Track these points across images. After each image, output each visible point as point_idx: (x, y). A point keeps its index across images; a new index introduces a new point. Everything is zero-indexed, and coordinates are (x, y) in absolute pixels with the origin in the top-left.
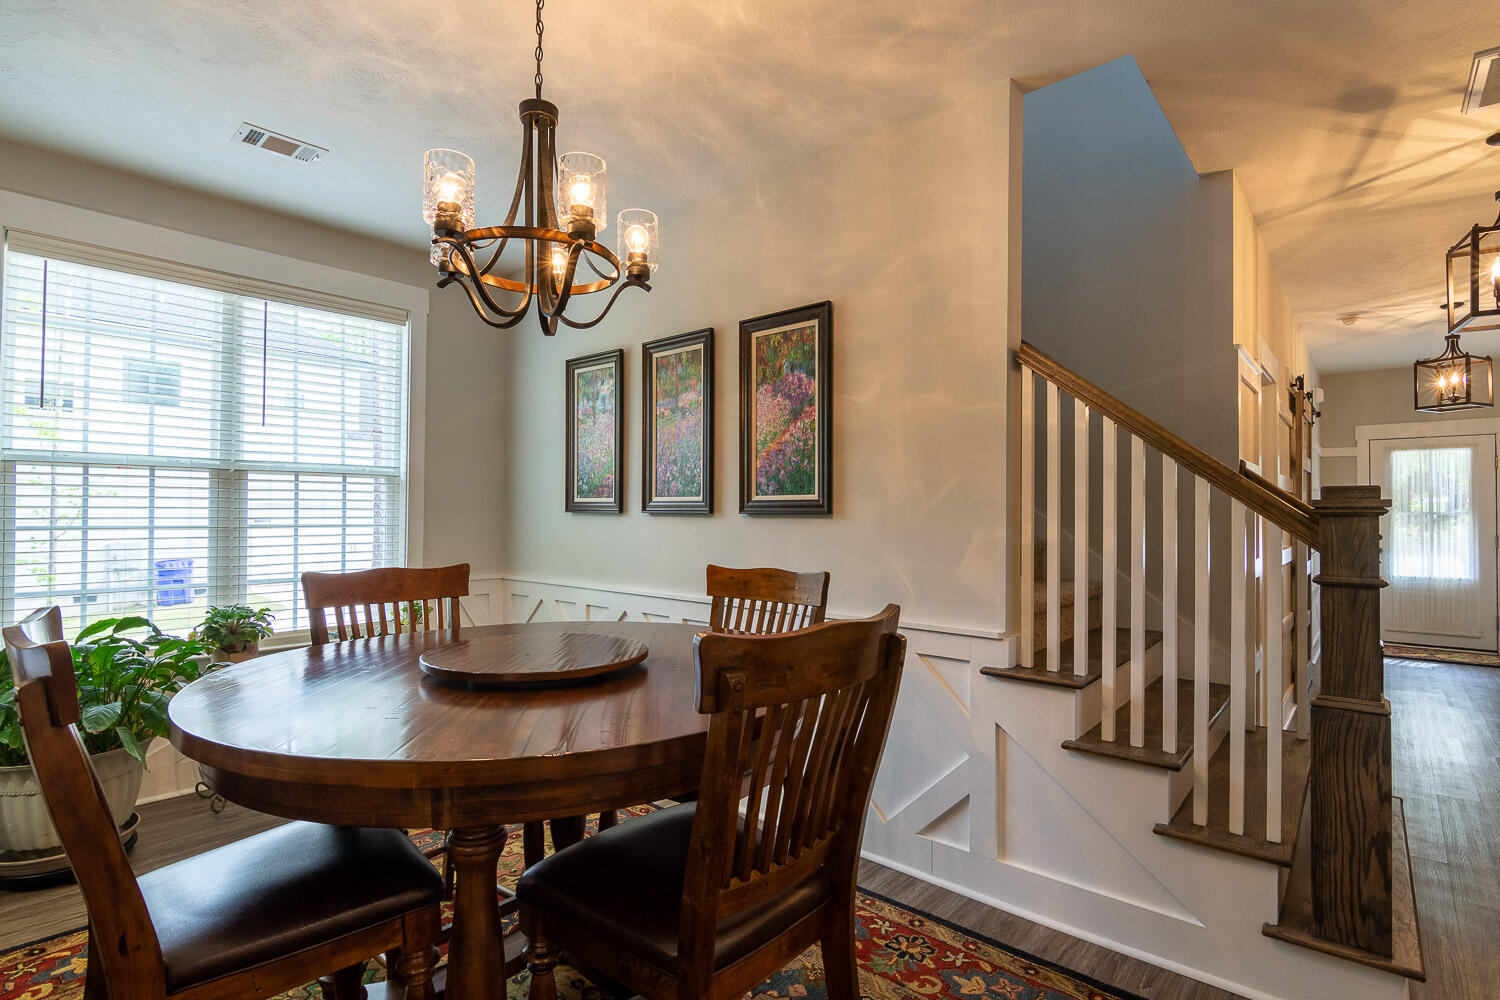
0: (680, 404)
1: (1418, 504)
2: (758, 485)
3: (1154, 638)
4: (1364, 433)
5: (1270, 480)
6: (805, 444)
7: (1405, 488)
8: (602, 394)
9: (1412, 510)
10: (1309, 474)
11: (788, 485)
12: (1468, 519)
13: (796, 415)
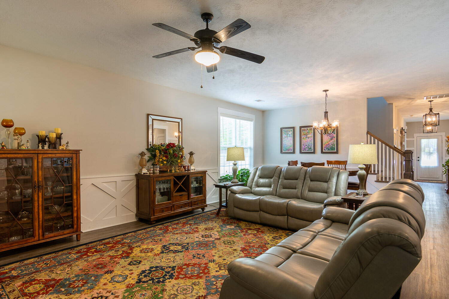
0: (308, 137)
1: (427, 150)
2: (324, 149)
3: (382, 171)
4: (416, 135)
5: (397, 148)
6: (333, 143)
7: (424, 148)
8: (289, 134)
9: (426, 152)
10: (404, 145)
11: (330, 149)
12: (436, 153)
13: (331, 139)
